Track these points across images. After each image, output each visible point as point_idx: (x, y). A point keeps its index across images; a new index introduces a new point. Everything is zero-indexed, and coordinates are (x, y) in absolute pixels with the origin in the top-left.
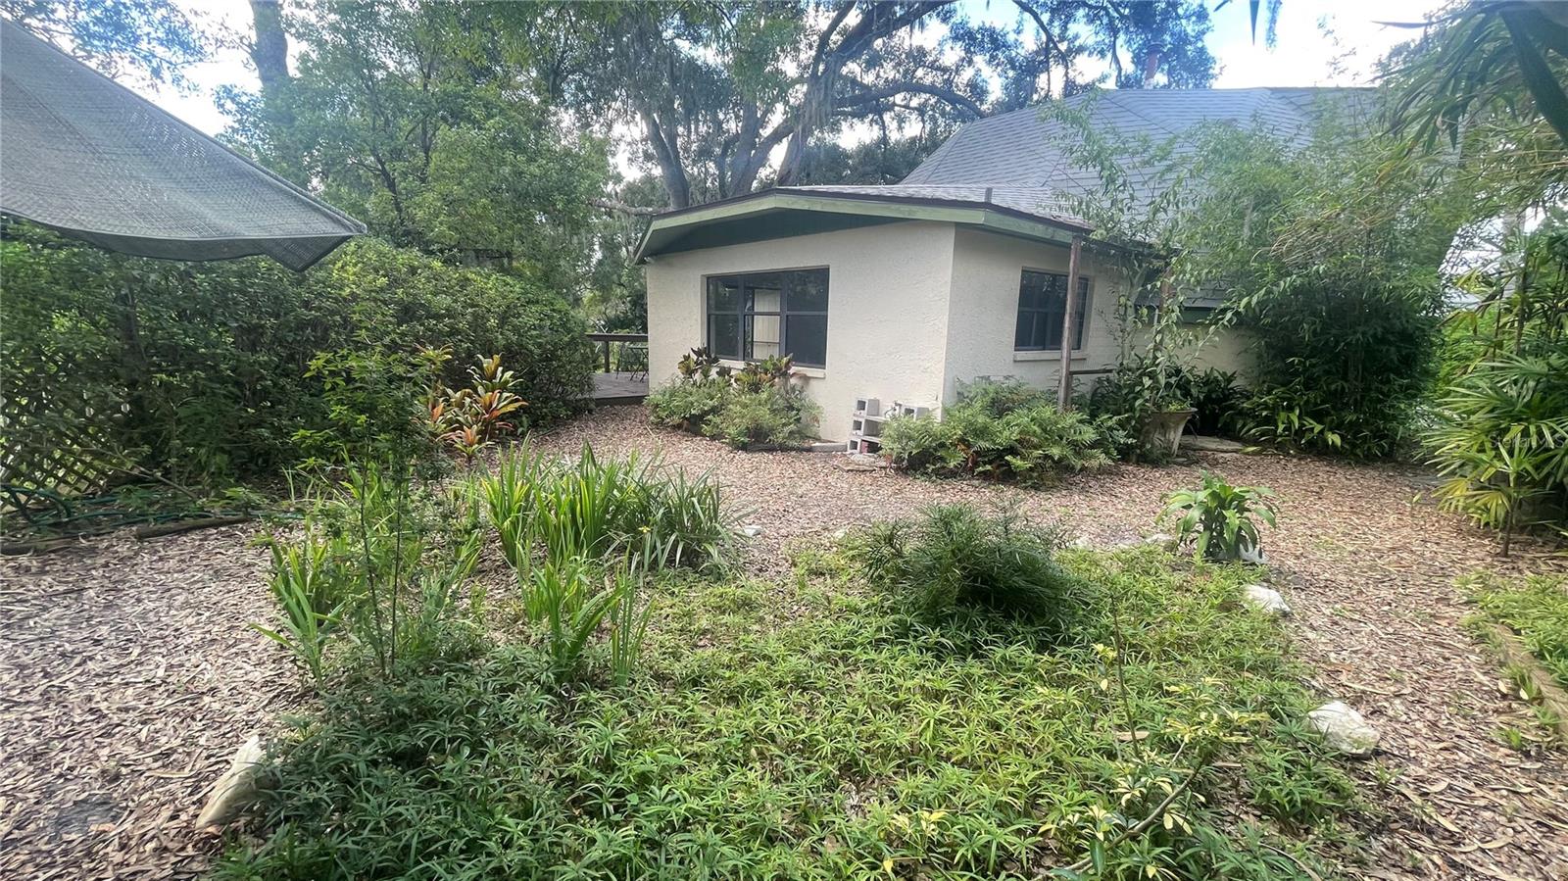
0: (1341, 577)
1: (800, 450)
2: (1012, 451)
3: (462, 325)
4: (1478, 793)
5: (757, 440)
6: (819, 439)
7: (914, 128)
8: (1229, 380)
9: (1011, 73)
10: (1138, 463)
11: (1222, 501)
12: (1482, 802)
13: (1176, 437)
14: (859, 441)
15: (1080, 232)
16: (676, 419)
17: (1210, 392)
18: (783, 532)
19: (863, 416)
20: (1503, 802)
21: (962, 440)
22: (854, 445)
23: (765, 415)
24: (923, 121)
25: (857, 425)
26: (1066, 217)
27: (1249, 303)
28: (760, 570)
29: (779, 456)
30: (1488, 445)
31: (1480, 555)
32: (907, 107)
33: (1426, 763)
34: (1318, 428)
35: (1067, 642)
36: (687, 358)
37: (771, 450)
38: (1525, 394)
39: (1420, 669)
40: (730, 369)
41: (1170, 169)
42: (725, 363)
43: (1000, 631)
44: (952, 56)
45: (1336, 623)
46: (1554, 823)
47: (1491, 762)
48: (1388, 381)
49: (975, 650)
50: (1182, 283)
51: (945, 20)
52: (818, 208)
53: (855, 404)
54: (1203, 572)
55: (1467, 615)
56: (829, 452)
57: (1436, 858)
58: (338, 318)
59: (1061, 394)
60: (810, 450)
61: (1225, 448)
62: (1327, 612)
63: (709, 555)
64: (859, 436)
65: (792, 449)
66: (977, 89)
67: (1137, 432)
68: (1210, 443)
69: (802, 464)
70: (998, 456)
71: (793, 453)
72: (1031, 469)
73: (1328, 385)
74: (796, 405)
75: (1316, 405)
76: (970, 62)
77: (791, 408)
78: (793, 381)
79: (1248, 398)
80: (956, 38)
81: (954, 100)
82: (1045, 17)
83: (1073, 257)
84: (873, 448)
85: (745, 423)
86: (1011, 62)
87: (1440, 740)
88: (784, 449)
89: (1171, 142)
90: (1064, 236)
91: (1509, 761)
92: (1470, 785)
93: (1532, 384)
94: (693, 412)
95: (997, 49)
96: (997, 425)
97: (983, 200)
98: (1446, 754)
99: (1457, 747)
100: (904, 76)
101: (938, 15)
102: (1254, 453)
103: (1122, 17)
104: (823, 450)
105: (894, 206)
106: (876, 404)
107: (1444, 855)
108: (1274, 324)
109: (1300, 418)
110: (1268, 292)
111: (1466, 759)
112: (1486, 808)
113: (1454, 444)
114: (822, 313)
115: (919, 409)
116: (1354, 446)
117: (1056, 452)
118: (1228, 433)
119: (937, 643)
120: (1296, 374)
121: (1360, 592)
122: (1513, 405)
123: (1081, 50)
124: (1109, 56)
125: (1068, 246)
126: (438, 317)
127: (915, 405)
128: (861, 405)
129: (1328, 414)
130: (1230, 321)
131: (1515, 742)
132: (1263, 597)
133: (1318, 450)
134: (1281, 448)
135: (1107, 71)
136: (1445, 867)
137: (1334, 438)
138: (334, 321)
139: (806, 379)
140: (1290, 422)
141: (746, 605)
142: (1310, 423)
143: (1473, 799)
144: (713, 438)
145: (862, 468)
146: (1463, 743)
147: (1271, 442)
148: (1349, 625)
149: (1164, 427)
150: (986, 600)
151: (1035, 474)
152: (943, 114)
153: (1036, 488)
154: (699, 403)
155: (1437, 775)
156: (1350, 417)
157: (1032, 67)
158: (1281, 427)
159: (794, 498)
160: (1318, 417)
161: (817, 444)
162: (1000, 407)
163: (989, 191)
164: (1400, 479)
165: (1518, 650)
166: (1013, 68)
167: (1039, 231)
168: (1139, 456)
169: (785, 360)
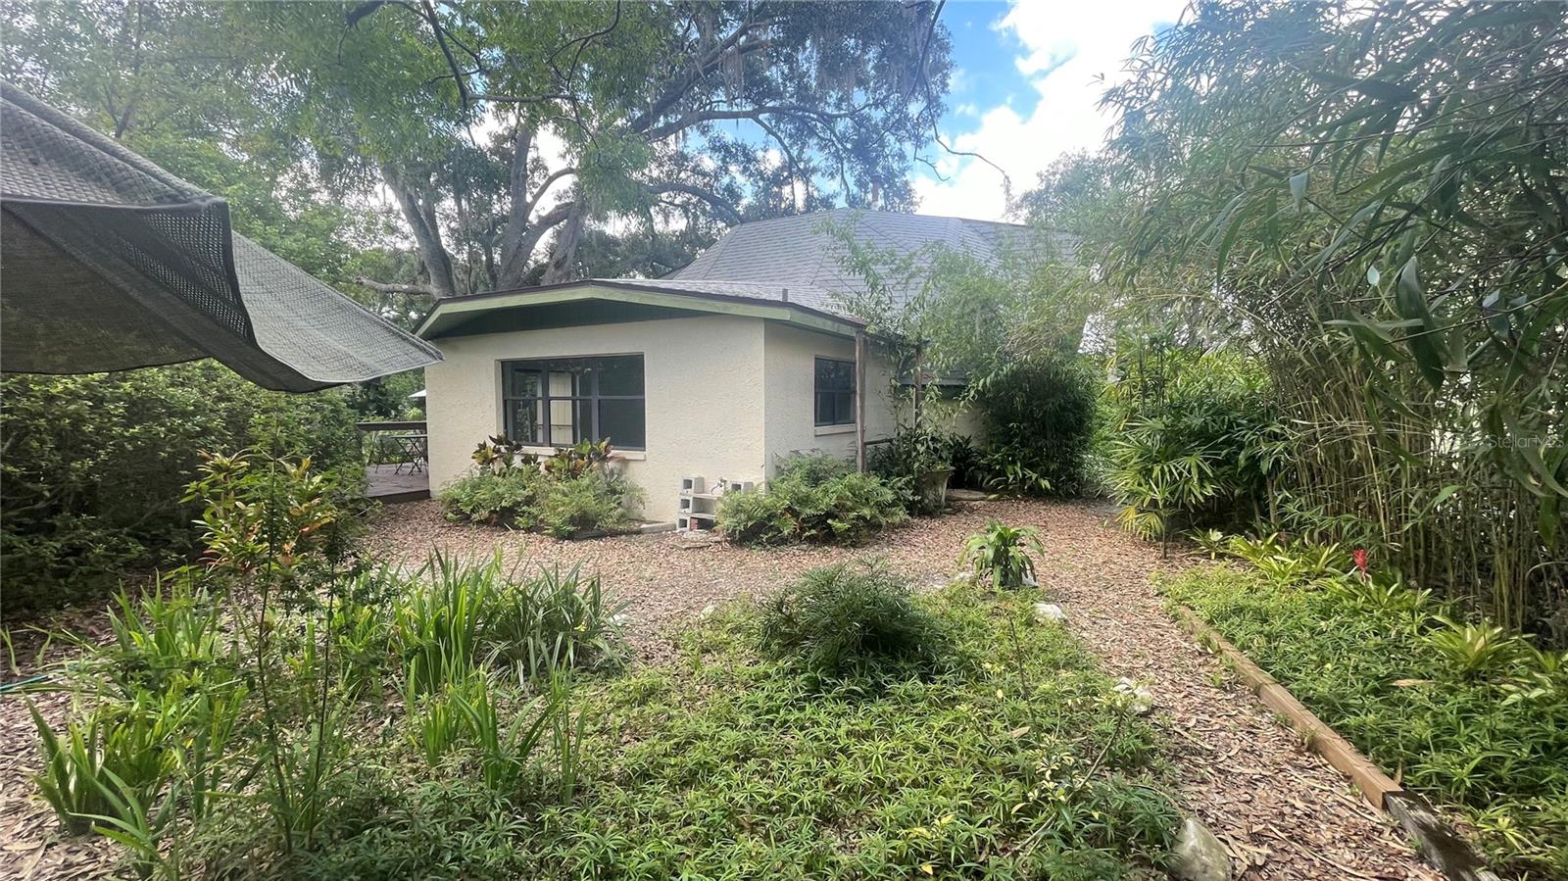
0: (1084, 588)
1: (629, 533)
2: (830, 515)
3: (217, 423)
4: (1213, 721)
5: (583, 527)
6: (643, 521)
7: (678, 224)
8: (968, 442)
9: (761, 184)
10: (919, 516)
11: (1006, 541)
12: (1217, 727)
13: (943, 491)
14: (688, 519)
15: (860, 327)
16: (484, 514)
17: (956, 452)
18: (651, 617)
19: (690, 494)
20: (1227, 723)
21: (789, 509)
22: (683, 523)
23: (589, 501)
24: (688, 218)
25: (685, 504)
26: (843, 314)
27: (985, 383)
28: (647, 658)
29: (610, 542)
30: (1143, 481)
31: (1153, 559)
32: (671, 203)
33: (1179, 709)
34: (1034, 476)
35: (941, 672)
36: (483, 446)
37: (599, 536)
38: (1155, 444)
39: (1152, 646)
40: (536, 456)
41: (911, 276)
42: (529, 450)
43: (891, 672)
44: (709, 163)
45: (1094, 623)
46: (1254, 730)
47: (1210, 699)
48: (1071, 439)
49: (878, 691)
50: (934, 366)
51: (703, 133)
52: (636, 300)
53: (681, 483)
54: (1005, 598)
55: (1162, 603)
56: (661, 532)
57: (1210, 769)
58: (42, 421)
59: (859, 461)
60: (639, 532)
61: (974, 497)
62: (1087, 615)
63: (598, 649)
64: (688, 514)
65: (622, 533)
66: (732, 192)
67: (917, 491)
68: (962, 494)
69: (636, 547)
70: (820, 521)
71: (623, 537)
72: (849, 530)
73: (1037, 442)
74: (619, 488)
75: (1031, 458)
76: (727, 171)
77: (614, 492)
78: (611, 464)
79: (983, 457)
80: (714, 149)
81: (714, 202)
82: (786, 141)
83: (858, 348)
84: (705, 525)
85: (569, 511)
86: (761, 173)
87: (1181, 692)
88: (614, 534)
89: (911, 257)
90: (846, 330)
91: (1218, 697)
92: (1207, 717)
93: (1158, 437)
94: (503, 504)
95: (749, 161)
96: (817, 493)
97: (780, 299)
98: (1187, 700)
99: (1190, 694)
100: (668, 175)
101: (698, 128)
102: (994, 500)
103: (846, 149)
104: (652, 531)
105: (709, 302)
106: (700, 481)
107: (1212, 765)
108: (994, 398)
109: (1021, 468)
110: (997, 375)
111: (1198, 700)
112: (1220, 730)
113: (1121, 482)
114: (639, 397)
115: (745, 484)
116: (1057, 488)
117: (866, 512)
118: (973, 485)
119: (848, 692)
120: (1016, 435)
121: (1099, 597)
122: (1151, 452)
123: (814, 170)
124: (838, 178)
125: (853, 339)
126: (185, 415)
127: (741, 481)
128: (688, 484)
129: (1038, 465)
130: (973, 397)
131: (1218, 683)
132: (1049, 611)
133: (1035, 494)
134: (1012, 494)
135: (838, 189)
136: (1216, 774)
137: (1045, 483)
138: (37, 427)
139: (625, 461)
140: (1016, 473)
141: (649, 694)
142: (1029, 473)
143: (1212, 726)
144: (529, 530)
145: (698, 544)
146: (1192, 690)
147: (1006, 489)
148: (1102, 622)
149: (935, 483)
150: (874, 647)
151: (852, 534)
152: (704, 212)
153: (854, 545)
154: (508, 493)
155: (1188, 715)
156: (1053, 467)
157: (777, 180)
158: (1011, 477)
159: (644, 582)
160: (1032, 467)
161: (644, 526)
162: (815, 478)
163: (785, 291)
164: (1089, 511)
165: (1197, 620)
166: (763, 179)
167: (828, 326)
168: (920, 509)
169: (604, 444)
